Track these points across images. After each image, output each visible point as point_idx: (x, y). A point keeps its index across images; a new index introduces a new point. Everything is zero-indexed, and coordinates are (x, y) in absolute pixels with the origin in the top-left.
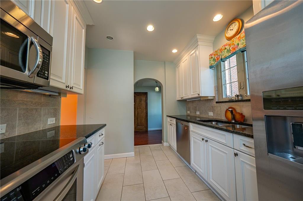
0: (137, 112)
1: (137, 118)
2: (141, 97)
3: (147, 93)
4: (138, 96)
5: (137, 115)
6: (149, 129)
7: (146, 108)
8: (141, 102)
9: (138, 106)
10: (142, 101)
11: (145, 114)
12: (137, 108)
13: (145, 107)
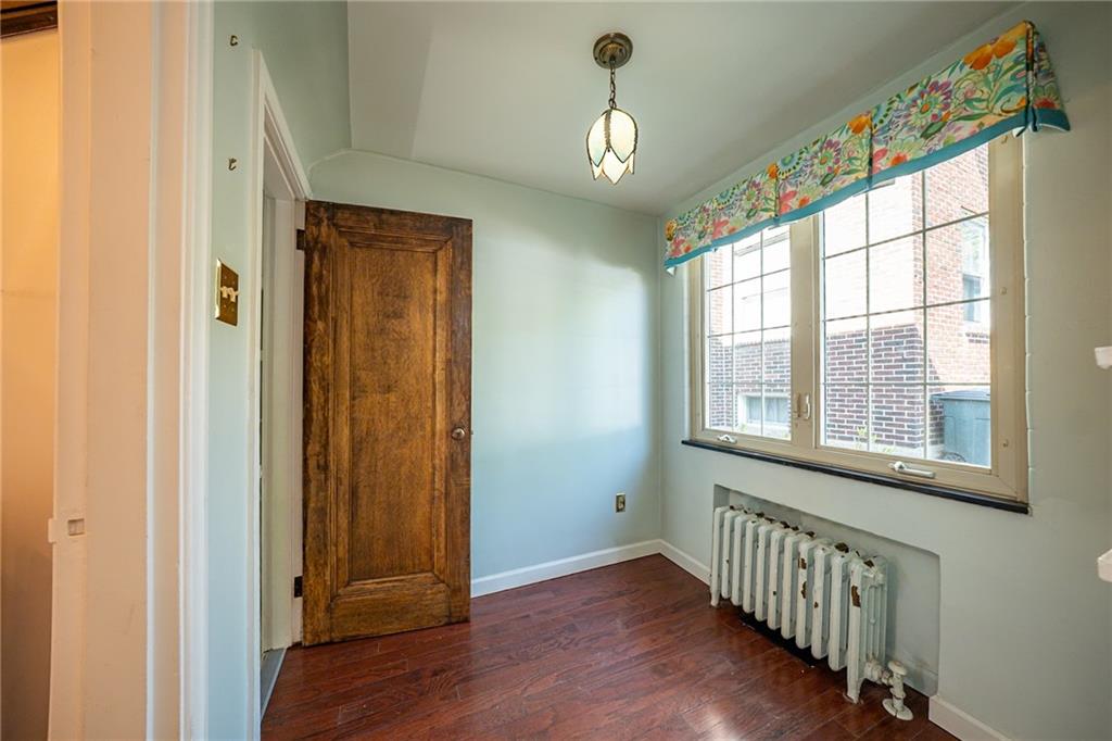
0: (353, 421)
1: (354, 492)
2: (401, 257)
3: (469, 222)
4: (361, 254)
5: (354, 464)
6: (483, 583)
7: (450, 382)
8: (398, 315)
9: (361, 357)
10: (414, 314)
11: (442, 446)
12: (354, 380)
13: (440, 376)
